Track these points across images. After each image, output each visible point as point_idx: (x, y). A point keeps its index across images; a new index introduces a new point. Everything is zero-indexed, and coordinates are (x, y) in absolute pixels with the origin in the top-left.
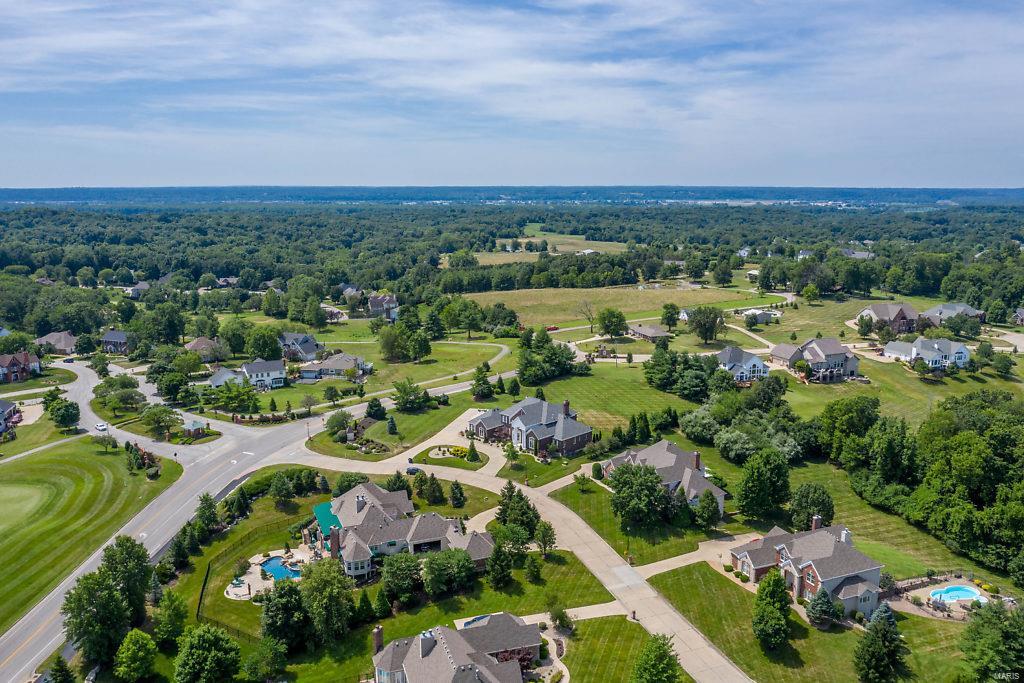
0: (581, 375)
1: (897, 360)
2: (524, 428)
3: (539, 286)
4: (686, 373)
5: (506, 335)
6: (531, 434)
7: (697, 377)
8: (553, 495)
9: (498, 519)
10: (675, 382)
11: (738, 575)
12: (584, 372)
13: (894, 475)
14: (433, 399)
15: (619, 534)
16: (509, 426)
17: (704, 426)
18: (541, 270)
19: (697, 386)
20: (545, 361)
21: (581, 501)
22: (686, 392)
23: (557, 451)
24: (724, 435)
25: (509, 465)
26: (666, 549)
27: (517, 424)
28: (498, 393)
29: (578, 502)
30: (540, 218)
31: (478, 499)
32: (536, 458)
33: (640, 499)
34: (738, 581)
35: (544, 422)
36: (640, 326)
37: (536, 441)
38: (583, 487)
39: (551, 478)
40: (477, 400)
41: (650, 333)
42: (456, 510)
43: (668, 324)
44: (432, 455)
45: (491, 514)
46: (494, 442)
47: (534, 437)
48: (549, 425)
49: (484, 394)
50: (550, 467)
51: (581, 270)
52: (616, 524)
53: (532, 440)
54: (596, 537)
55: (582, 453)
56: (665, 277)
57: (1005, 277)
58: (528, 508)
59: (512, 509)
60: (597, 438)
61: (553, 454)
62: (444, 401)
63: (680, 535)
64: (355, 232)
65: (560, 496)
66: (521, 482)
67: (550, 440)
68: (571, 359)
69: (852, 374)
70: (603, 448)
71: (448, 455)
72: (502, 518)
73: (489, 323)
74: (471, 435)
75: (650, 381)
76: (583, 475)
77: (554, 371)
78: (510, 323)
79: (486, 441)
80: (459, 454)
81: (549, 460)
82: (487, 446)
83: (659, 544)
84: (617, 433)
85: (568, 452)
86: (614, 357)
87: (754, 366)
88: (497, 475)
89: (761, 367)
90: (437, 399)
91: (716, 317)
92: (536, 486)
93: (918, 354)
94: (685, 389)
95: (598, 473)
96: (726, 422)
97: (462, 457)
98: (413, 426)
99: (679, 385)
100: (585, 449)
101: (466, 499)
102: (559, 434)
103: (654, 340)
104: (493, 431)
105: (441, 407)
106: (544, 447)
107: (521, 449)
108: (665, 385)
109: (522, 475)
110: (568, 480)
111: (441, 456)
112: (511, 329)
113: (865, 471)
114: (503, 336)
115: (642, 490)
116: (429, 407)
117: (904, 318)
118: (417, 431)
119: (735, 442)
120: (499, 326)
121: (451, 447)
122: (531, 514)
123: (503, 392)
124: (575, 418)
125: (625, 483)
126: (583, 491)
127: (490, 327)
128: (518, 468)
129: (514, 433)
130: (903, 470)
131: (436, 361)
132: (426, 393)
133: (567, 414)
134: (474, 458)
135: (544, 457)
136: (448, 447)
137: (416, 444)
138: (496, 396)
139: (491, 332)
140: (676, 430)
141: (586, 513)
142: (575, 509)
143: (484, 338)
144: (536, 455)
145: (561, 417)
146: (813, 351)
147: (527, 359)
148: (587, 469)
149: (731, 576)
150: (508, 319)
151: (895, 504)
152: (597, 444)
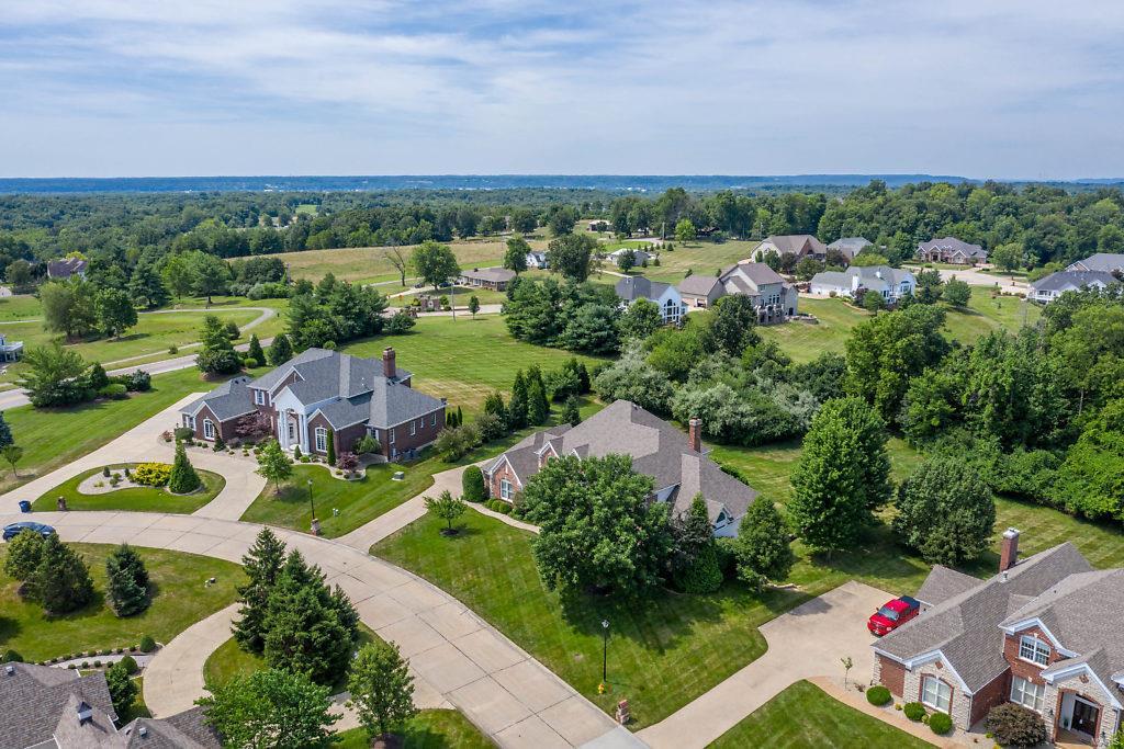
0: (399, 333)
1: (833, 295)
2: (300, 409)
3: (319, 248)
4: (579, 311)
5: (271, 295)
6: (319, 420)
7: (599, 315)
8: (382, 551)
9: (240, 637)
10: (560, 328)
11: (915, 713)
12: (403, 327)
13: (1016, 435)
14: (115, 381)
15: (566, 634)
16: (269, 410)
17: (647, 383)
18: (319, 229)
19: (601, 329)
20: (336, 313)
21: (450, 556)
22: (583, 341)
23: (378, 451)
24: (688, 396)
25: (272, 491)
26: (695, 659)
27: (287, 401)
28: (251, 366)
29: (444, 562)
30: (314, 199)
31: (190, 585)
32: (333, 471)
33: (614, 538)
34: (922, 731)
35: (345, 394)
36: (476, 270)
37: (331, 434)
38: (449, 524)
39: (371, 510)
40: (210, 379)
41: (494, 278)
42: (124, 625)
43: (514, 268)
44: (86, 488)
45: (218, 629)
46: (237, 446)
47: (326, 424)
48: (355, 400)
49: (223, 368)
50: (365, 487)
51: (375, 227)
52: (550, 608)
53: (321, 435)
54: (510, 652)
55: (430, 452)
56: (486, 233)
57: (890, 211)
58: (323, 598)
59: (277, 610)
60: (455, 420)
61: (371, 456)
62: (143, 385)
63: (713, 616)
64: (62, 213)
65: (399, 551)
66: (302, 526)
67: (361, 429)
68: (380, 309)
69: (791, 312)
70: (471, 437)
71: (125, 484)
72: (251, 637)
73: (242, 282)
74: (187, 436)
75: (517, 332)
76: (447, 496)
77: (354, 327)
78: (276, 278)
79: (220, 446)
80: (150, 479)
81: (363, 472)
82: (222, 457)
83: (672, 645)
84: (494, 405)
85: (400, 451)
86: (449, 309)
87: (670, 303)
88: (243, 519)
89: (679, 304)
90: (125, 380)
91: (589, 248)
92: (338, 533)
93: (861, 285)
94: (581, 336)
95: (478, 489)
96: (680, 376)
97: (160, 485)
98: (57, 434)
99: (568, 331)
100: (436, 442)
101: (153, 590)
102: (380, 416)
103: (501, 287)
104: (235, 423)
105: (133, 394)
106: (351, 446)
107: (298, 455)
108: (545, 334)
109: (304, 510)
110: (412, 510)
111: (108, 488)
112: (279, 286)
113: (960, 433)
114: (265, 297)
115: (618, 516)
116: (108, 397)
117: (811, 252)
118: (66, 441)
119: (718, 405)
120: (257, 284)
121: (135, 465)
122: (332, 618)
123: (262, 363)
124: (407, 383)
125: (567, 505)
126: (452, 533)
127: (243, 288)
128: (296, 496)
129: (282, 424)
130: (1033, 423)
131: (148, 335)
132: (99, 371)
133: (392, 376)
134: (188, 484)
135: (351, 465)
136: (127, 468)
137: (56, 467)
138: (249, 371)
139: (245, 295)
140: (589, 398)
141: (469, 587)
142: (443, 582)
143: (235, 302)
144: (332, 463)
145: (380, 383)
146: (739, 282)
147: (303, 307)
148: (449, 482)
149: (893, 717)
150: (271, 273)
151: (1043, 486)
152: (459, 432)
